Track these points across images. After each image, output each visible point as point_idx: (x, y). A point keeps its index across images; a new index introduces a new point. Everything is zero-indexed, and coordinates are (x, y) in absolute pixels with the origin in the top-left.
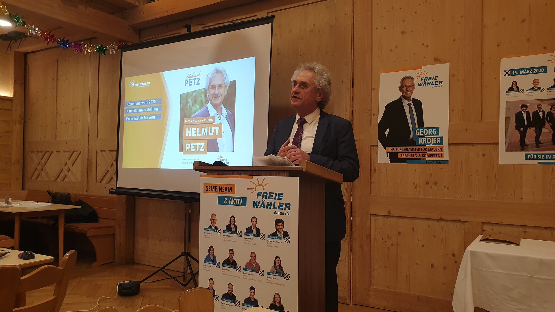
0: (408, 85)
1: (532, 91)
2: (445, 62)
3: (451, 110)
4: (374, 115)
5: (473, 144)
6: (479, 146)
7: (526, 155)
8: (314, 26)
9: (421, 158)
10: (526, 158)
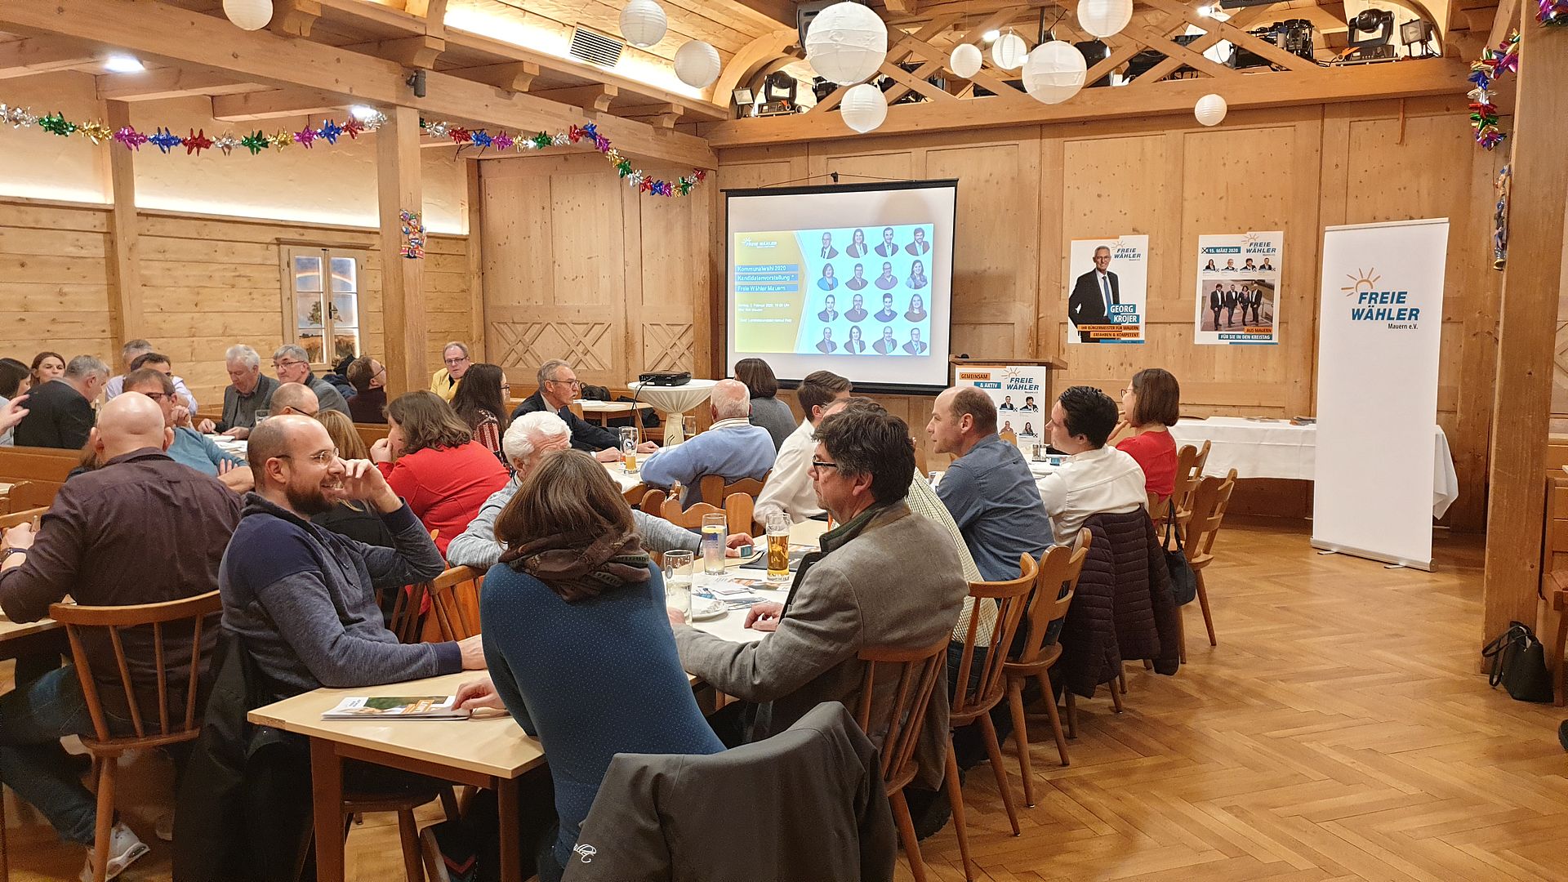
0: (1103, 256)
1: (1227, 271)
2: (1144, 234)
3: (1149, 287)
4: (1064, 288)
5: (1170, 323)
6: (1174, 325)
7: (1220, 335)
8: (991, 175)
9: (1116, 337)
10: (1220, 338)
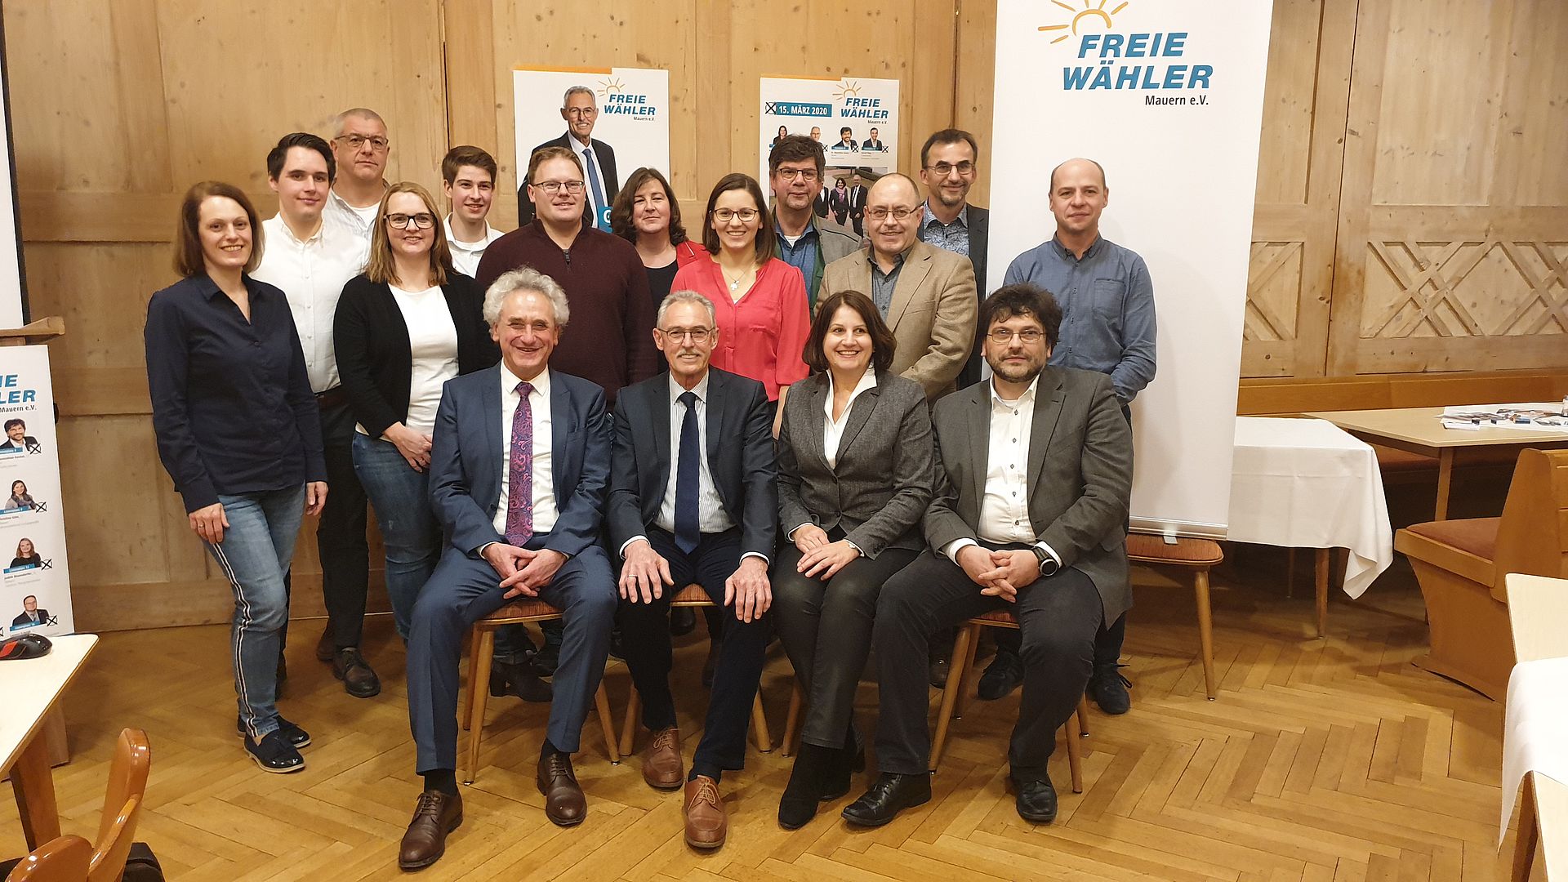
0: (582, 107)
2: (659, 68)
